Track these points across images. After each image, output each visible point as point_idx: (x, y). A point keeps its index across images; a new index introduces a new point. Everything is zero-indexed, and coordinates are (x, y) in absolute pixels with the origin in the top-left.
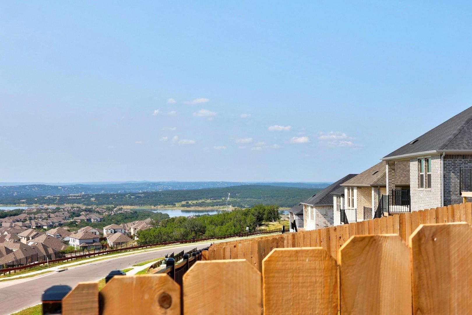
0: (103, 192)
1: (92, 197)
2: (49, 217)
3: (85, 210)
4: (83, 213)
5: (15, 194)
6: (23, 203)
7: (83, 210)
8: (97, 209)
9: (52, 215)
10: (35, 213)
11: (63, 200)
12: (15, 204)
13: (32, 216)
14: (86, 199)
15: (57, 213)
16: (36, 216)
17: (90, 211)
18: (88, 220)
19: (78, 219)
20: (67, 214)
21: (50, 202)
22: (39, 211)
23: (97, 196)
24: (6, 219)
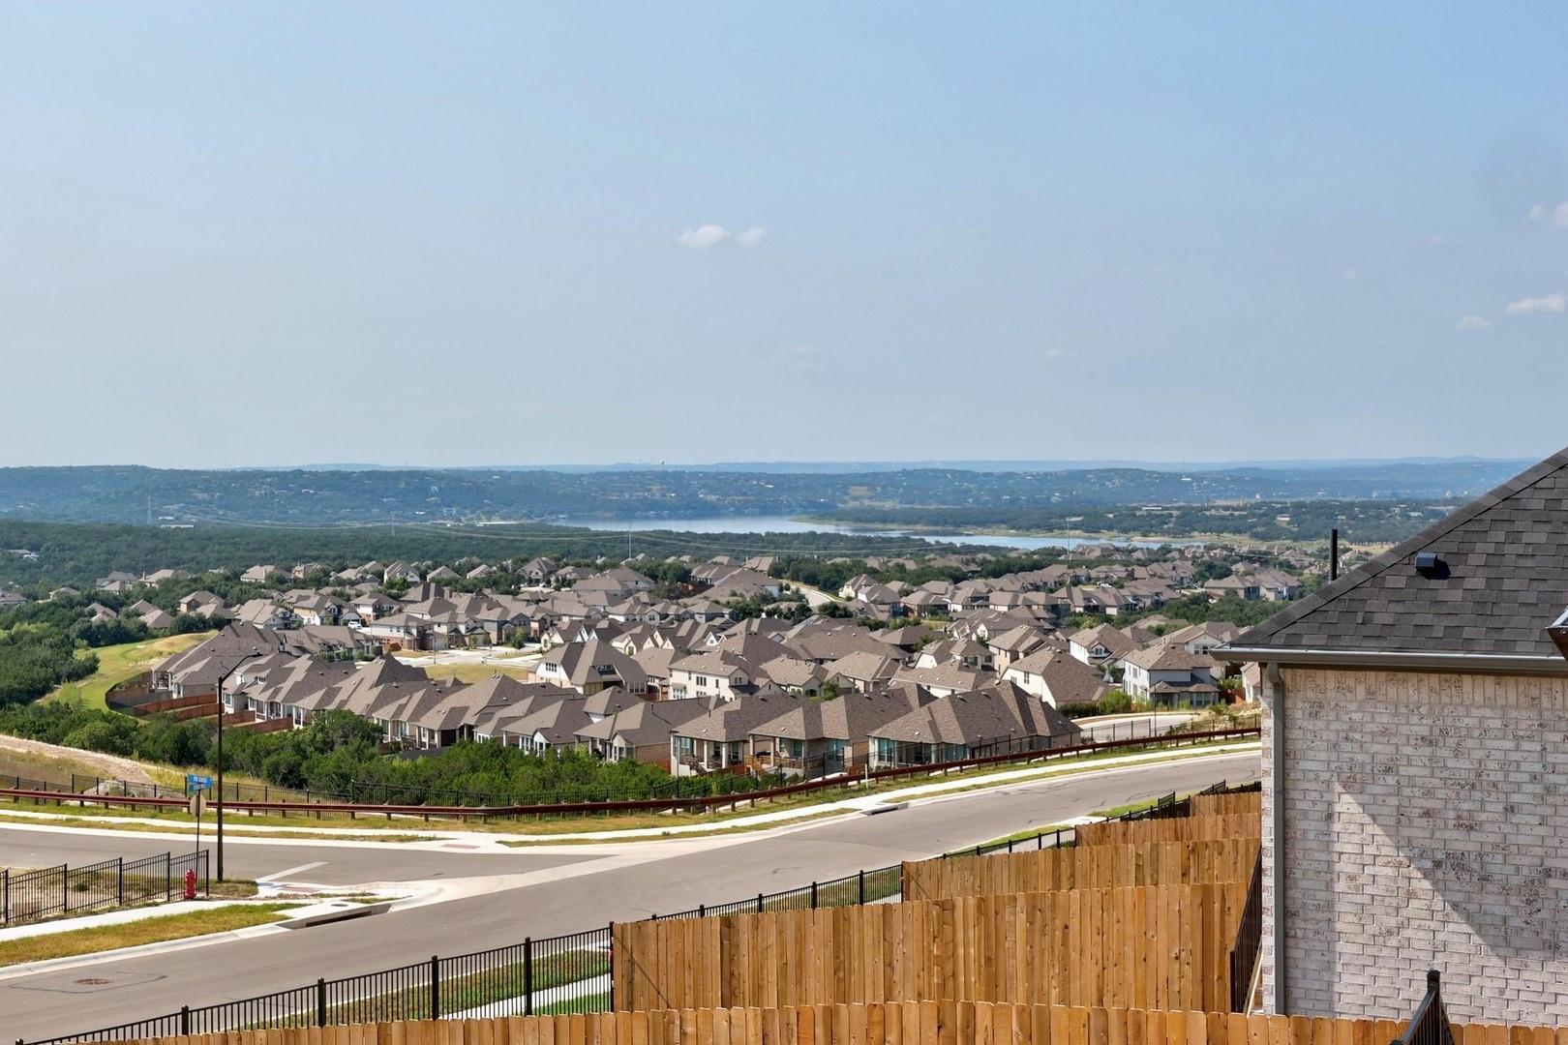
0: (1321, 495)
1: (1282, 511)
2: (1131, 576)
3: (1250, 558)
4: (1240, 567)
5: (1056, 497)
6: (1075, 527)
7: (1242, 558)
8: (1287, 556)
9: (1139, 572)
10: (1090, 565)
11: (1190, 520)
12: (1051, 530)
13: (1082, 572)
14: (1259, 520)
15: (1155, 567)
16: (1093, 573)
17: (1262, 560)
18: (1248, 591)
19: (1216, 587)
20: (1187, 569)
21: (1150, 525)
22: (1107, 557)
23: (1298, 510)
24: (1005, 581)
